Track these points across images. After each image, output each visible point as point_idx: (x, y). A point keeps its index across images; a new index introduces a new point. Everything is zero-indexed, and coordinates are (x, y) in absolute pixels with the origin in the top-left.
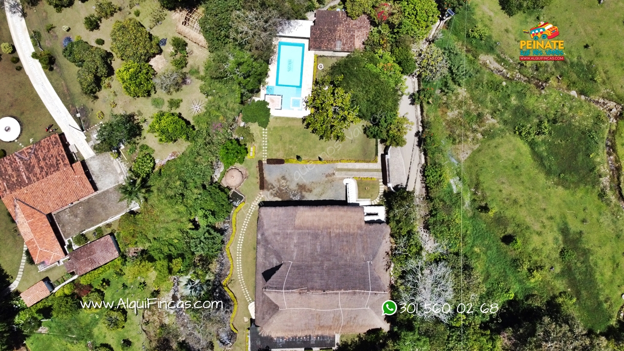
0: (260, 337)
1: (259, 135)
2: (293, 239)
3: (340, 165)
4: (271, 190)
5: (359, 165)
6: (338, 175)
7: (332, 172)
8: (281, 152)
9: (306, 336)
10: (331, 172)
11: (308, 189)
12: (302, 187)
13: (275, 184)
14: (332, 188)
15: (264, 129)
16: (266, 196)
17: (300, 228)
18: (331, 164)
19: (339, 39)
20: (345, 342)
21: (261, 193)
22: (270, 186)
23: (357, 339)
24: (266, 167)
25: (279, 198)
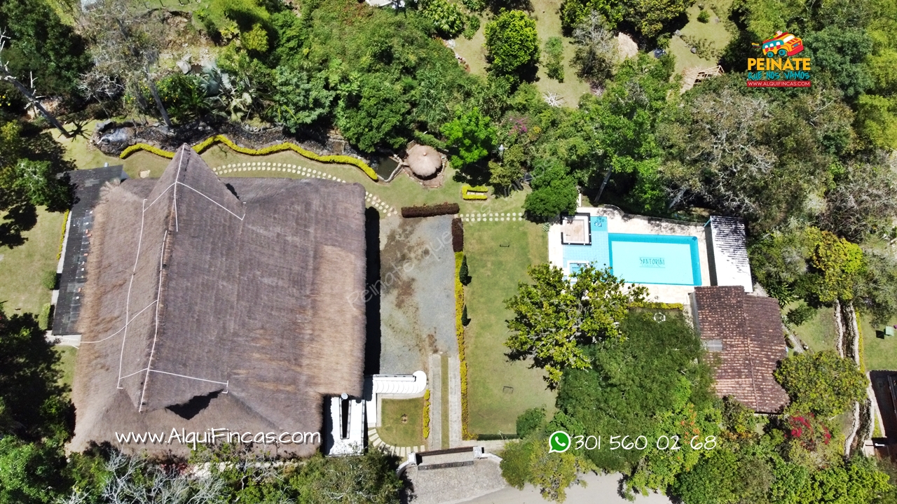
0: (102, 183)
1: (509, 207)
2: (293, 235)
3: (455, 363)
4: (400, 231)
5: (455, 401)
6: (433, 359)
7: (439, 347)
8: (477, 247)
9: (85, 273)
10: (440, 344)
11: (403, 301)
12: (407, 288)
13: (413, 240)
14: (407, 349)
15: (520, 214)
16: (390, 222)
17: (317, 255)
18: (455, 346)
19: (725, 344)
20: (59, 359)
21: (396, 212)
22: (408, 228)
23: (60, 383)
24: (447, 220)
25: (386, 246)
